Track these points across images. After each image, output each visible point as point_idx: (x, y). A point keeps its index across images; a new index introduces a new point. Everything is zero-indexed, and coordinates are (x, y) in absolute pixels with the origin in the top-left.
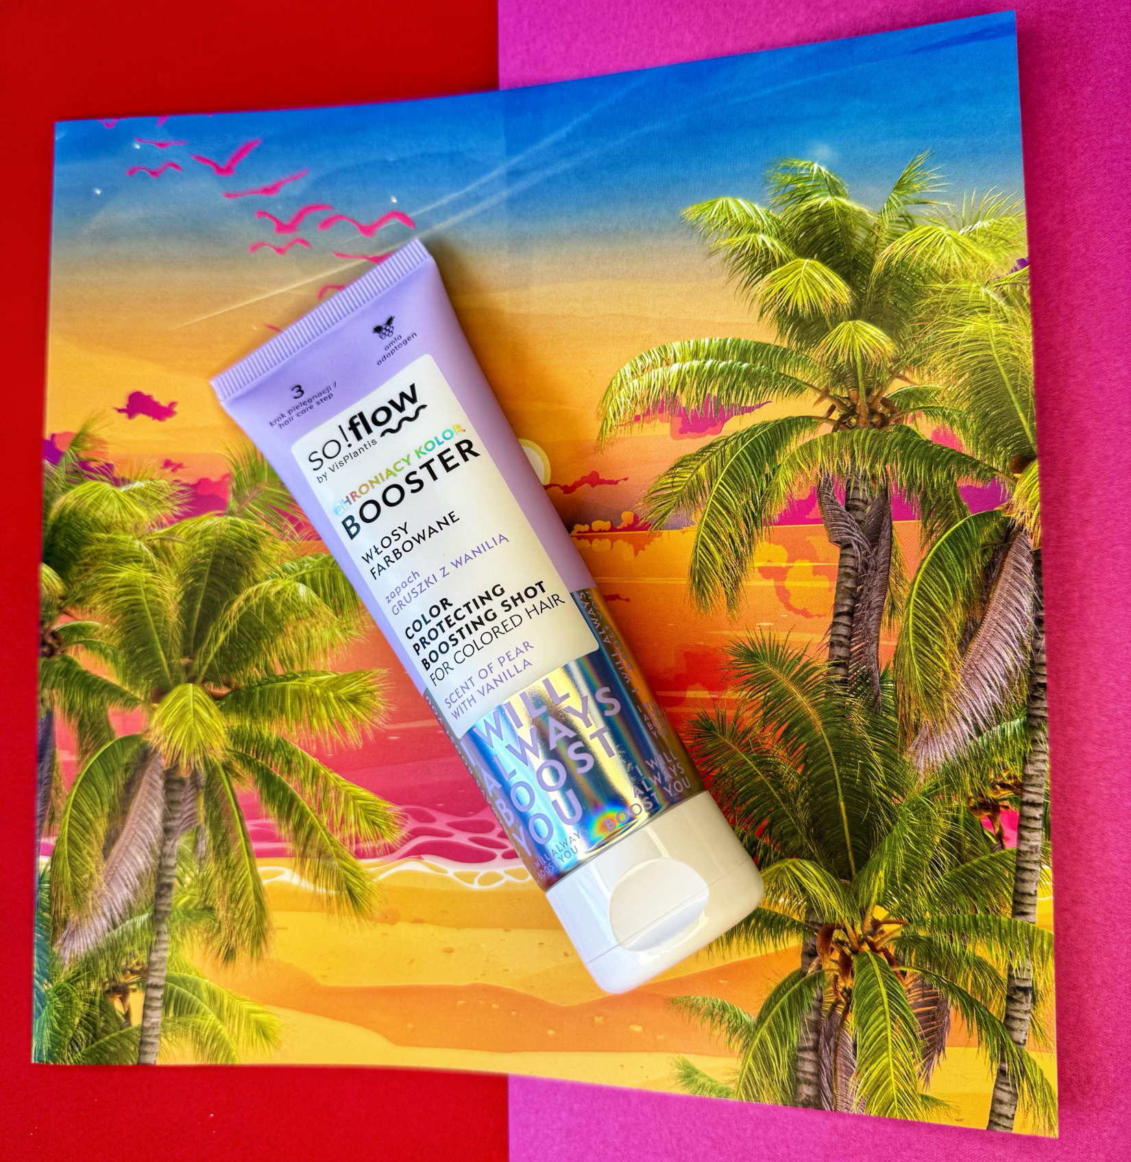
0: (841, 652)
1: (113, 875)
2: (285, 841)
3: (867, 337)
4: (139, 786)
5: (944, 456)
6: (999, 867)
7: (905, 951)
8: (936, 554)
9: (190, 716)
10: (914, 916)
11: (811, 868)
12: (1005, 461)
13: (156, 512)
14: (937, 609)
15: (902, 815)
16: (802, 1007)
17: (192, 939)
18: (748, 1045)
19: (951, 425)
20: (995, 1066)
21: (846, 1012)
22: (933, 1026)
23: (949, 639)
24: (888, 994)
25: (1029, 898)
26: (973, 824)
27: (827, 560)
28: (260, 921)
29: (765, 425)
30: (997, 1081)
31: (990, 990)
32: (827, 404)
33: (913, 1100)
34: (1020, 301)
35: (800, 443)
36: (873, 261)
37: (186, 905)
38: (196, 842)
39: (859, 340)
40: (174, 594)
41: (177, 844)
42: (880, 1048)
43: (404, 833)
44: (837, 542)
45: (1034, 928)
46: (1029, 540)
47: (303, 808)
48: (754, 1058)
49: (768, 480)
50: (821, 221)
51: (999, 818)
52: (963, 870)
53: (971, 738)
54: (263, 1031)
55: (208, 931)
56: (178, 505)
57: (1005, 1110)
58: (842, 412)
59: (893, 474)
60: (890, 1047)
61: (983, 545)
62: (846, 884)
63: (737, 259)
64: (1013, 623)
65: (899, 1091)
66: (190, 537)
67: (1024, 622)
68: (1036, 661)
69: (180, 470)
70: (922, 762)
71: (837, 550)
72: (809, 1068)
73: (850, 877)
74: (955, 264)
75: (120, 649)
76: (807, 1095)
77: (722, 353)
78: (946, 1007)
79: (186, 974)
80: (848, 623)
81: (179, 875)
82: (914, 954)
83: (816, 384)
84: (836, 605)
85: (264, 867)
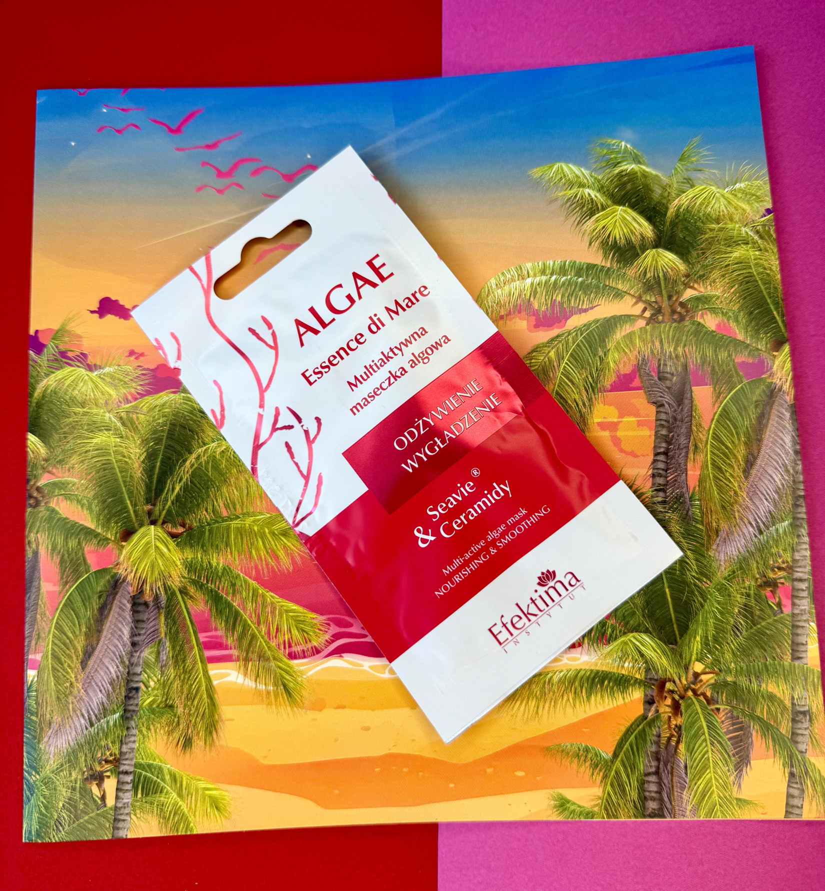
0: (660, 480)
1: (90, 682)
2: (231, 649)
3: (666, 260)
4: (110, 609)
5: (725, 342)
6: (780, 626)
7: (718, 693)
8: (724, 409)
9: (152, 551)
10: (723, 667)
11: (647, 639)
12: (766, 344)
13: (123, 391)
14: (727, 447)
15: (711, 595)
16: (645, 741)
17: (156, 732)
18: (606, 776)
19: (728, 320)
20: (787, 771)
21: (678, 742)
22: (741, 746)
23: (736, 468)
24: (708, 726)
25: (802, 646)
26: (760, 597)
27: (647, 416)
28: (212, 715)
29: (596, 321)
30: (789, 781)
31: (779, 715)
32: (641, 306)
33: (731, 803)
34: (769, 237)
35: (623, 334)
36: (667, 209)
37: (151, 704)
38: (158, 653)
39: (661, 262)
40: (138, 455)
41: (142, 655)
42: (704, 767)
43: (327, 637)
44: (654, 403)
45: (807, 668)
46: (786, 397)
47: (245, 621)
48: (612, 785)
49: (601, 360)
50: (629, 181)
51: (778, 591)
52: (756, 631)
53: (756, 536)
54: (216, 804)
55: (168, 725)
56: (141, 385)
57: (796, 802)
58: (652, 312)
59: (690, 354)
60: (711, 765)
61: (756, 402)
62: (673, 649)
63: (571, 205)
64: (779, 455)
65: (720, 797)
66: (152, 409)
67: (787, 453)
68: (796, 480)
69: (141, 358)
70: (722, 556)
71: (653, 409)
72: (653, 788)
73: (675, 642)
74: (723, 211)
75: (94, 499)
76: (653, 809)
77: (563, 271)
78: (749, 732)
79: (151, 762)
80: (665, 460)
81: (145, 680)
82: (724, 695)
83: (632, 292)
84: (655, 447)
85: (215, 670)
